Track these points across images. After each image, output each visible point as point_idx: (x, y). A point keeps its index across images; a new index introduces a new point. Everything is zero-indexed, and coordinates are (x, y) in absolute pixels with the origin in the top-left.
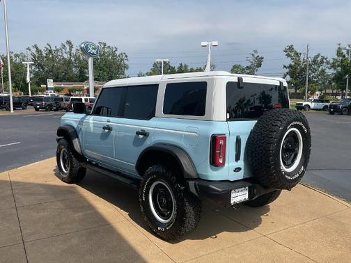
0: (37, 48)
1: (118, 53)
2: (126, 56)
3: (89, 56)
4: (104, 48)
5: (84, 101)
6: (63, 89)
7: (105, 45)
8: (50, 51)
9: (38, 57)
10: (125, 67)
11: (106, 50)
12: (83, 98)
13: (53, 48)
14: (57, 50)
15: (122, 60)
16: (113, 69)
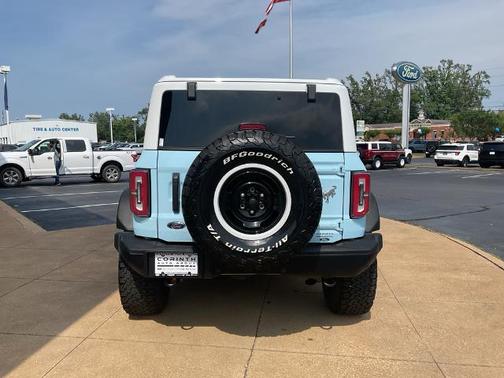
0: (352, 80)
1: (471, 73)
2: (487, 76)
3: (405, 83)
4: (448, 68)
5: (370, 148)
6: (378, 133)
7: (450, 63)
8: (370, 82)
9: (353, 92)
10: (483, 95)
11: (453, 71)
12: (370, 144)
13: (374, 77)
14: (379, 80)
15: (479, 83)
16: (462, 100)
